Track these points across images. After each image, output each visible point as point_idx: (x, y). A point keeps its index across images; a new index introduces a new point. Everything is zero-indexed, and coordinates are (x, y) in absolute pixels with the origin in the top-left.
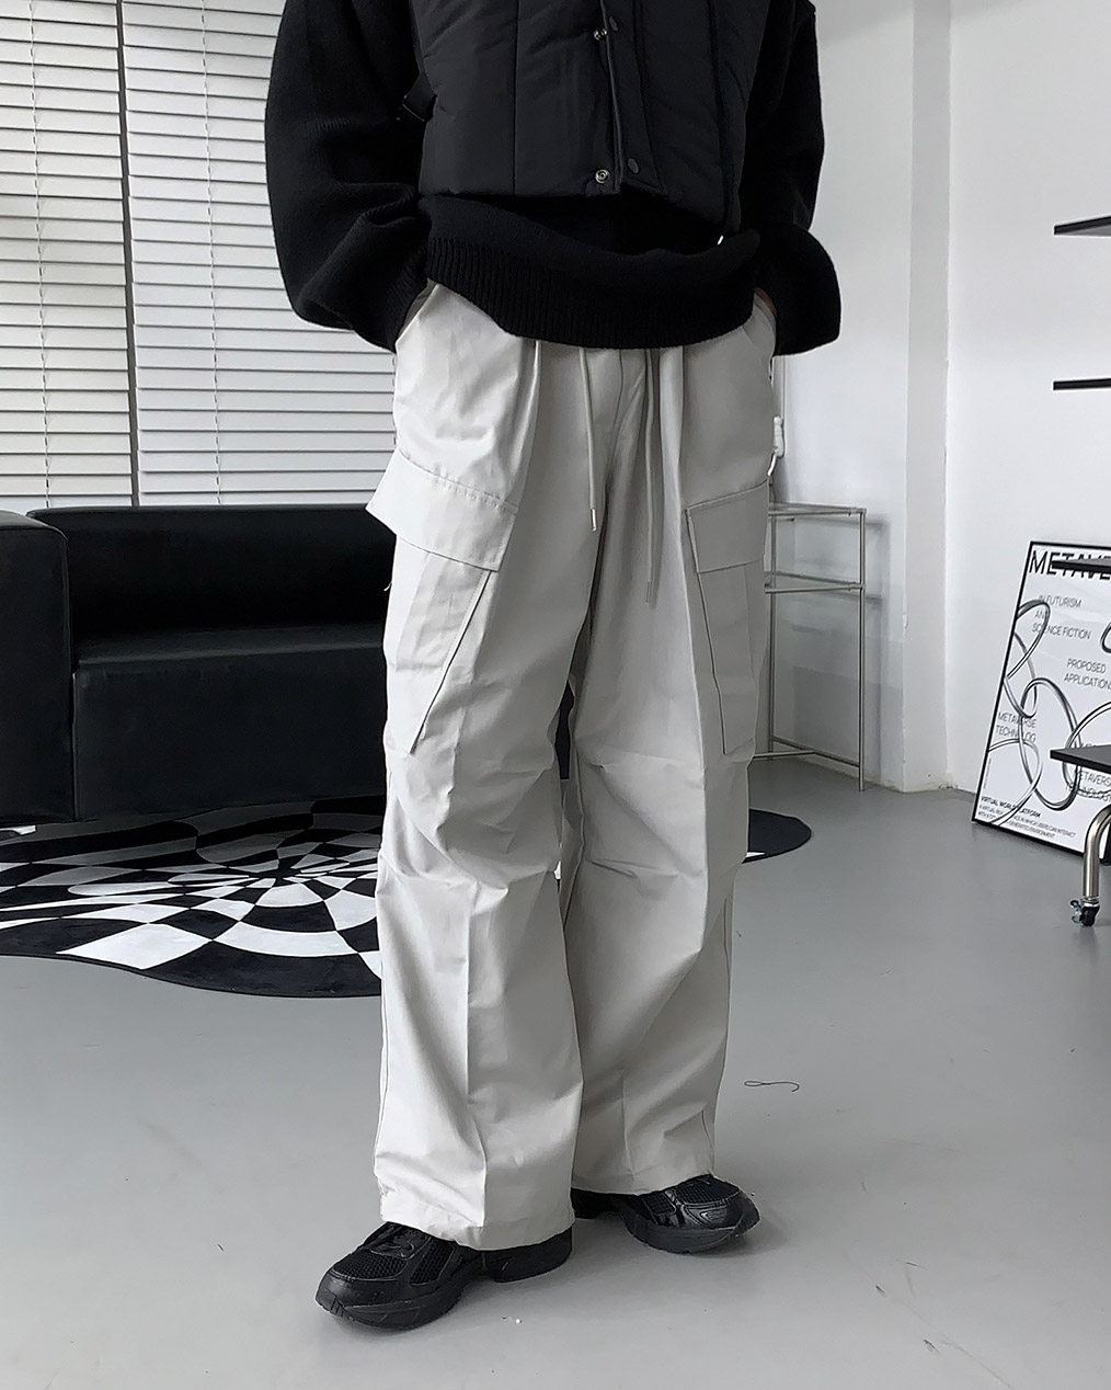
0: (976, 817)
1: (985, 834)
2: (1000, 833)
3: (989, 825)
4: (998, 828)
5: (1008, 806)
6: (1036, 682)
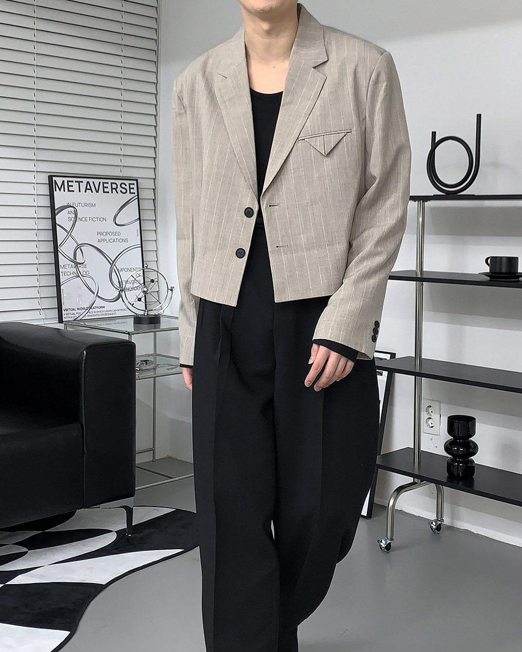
6: (79, 246)
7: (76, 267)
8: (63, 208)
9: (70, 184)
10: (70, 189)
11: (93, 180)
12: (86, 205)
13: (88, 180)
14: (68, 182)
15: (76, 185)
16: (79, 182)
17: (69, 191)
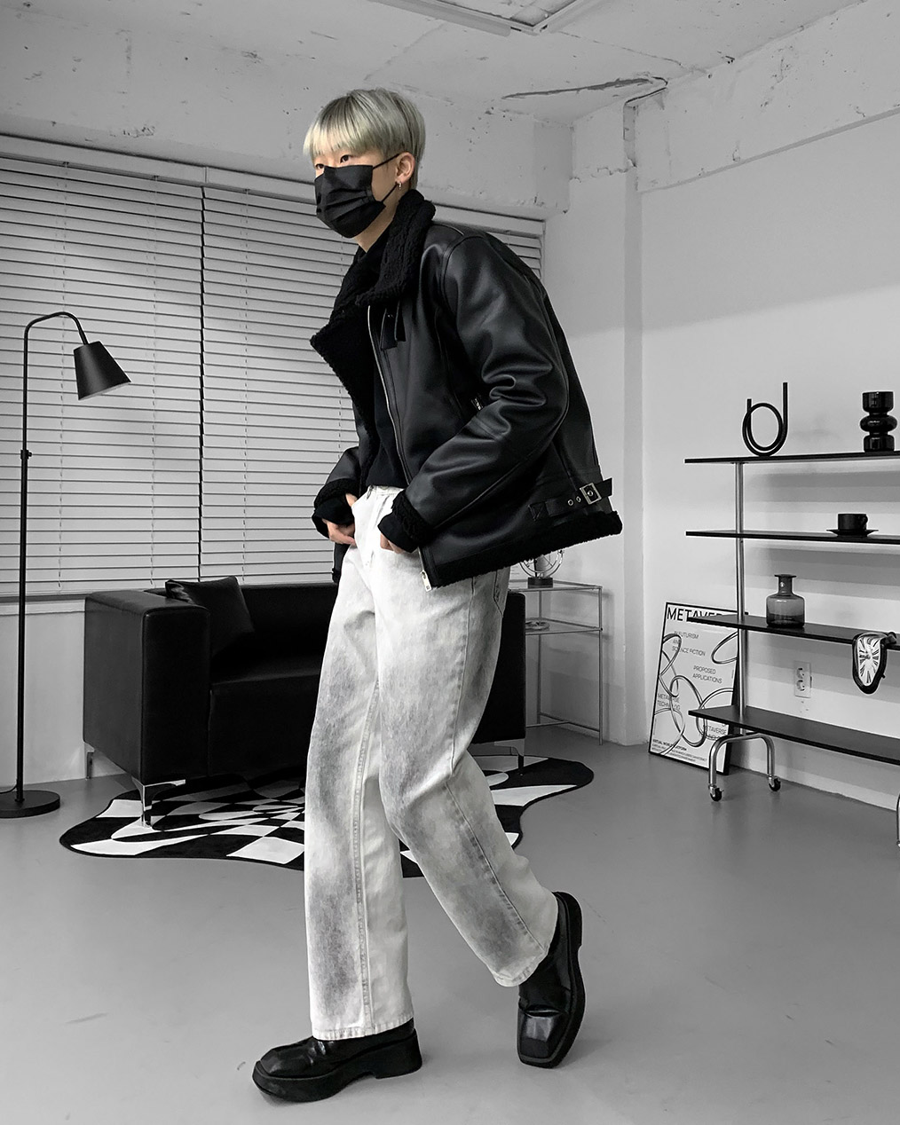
0: (652, 750)
2: (664, 759)
3: (659, 755)
4: (664, 756)
5: (668, 744)
6: (677, 677)
7: (670, 700)
8: (671, 636)
9: (681, 612)
10: (680, 617)
11: (701, 610)
12: (690, 635)
13: (696, 609)
14: (680, 610)
15: (685, 613)
16: (688, 611)
17: (678, 619)
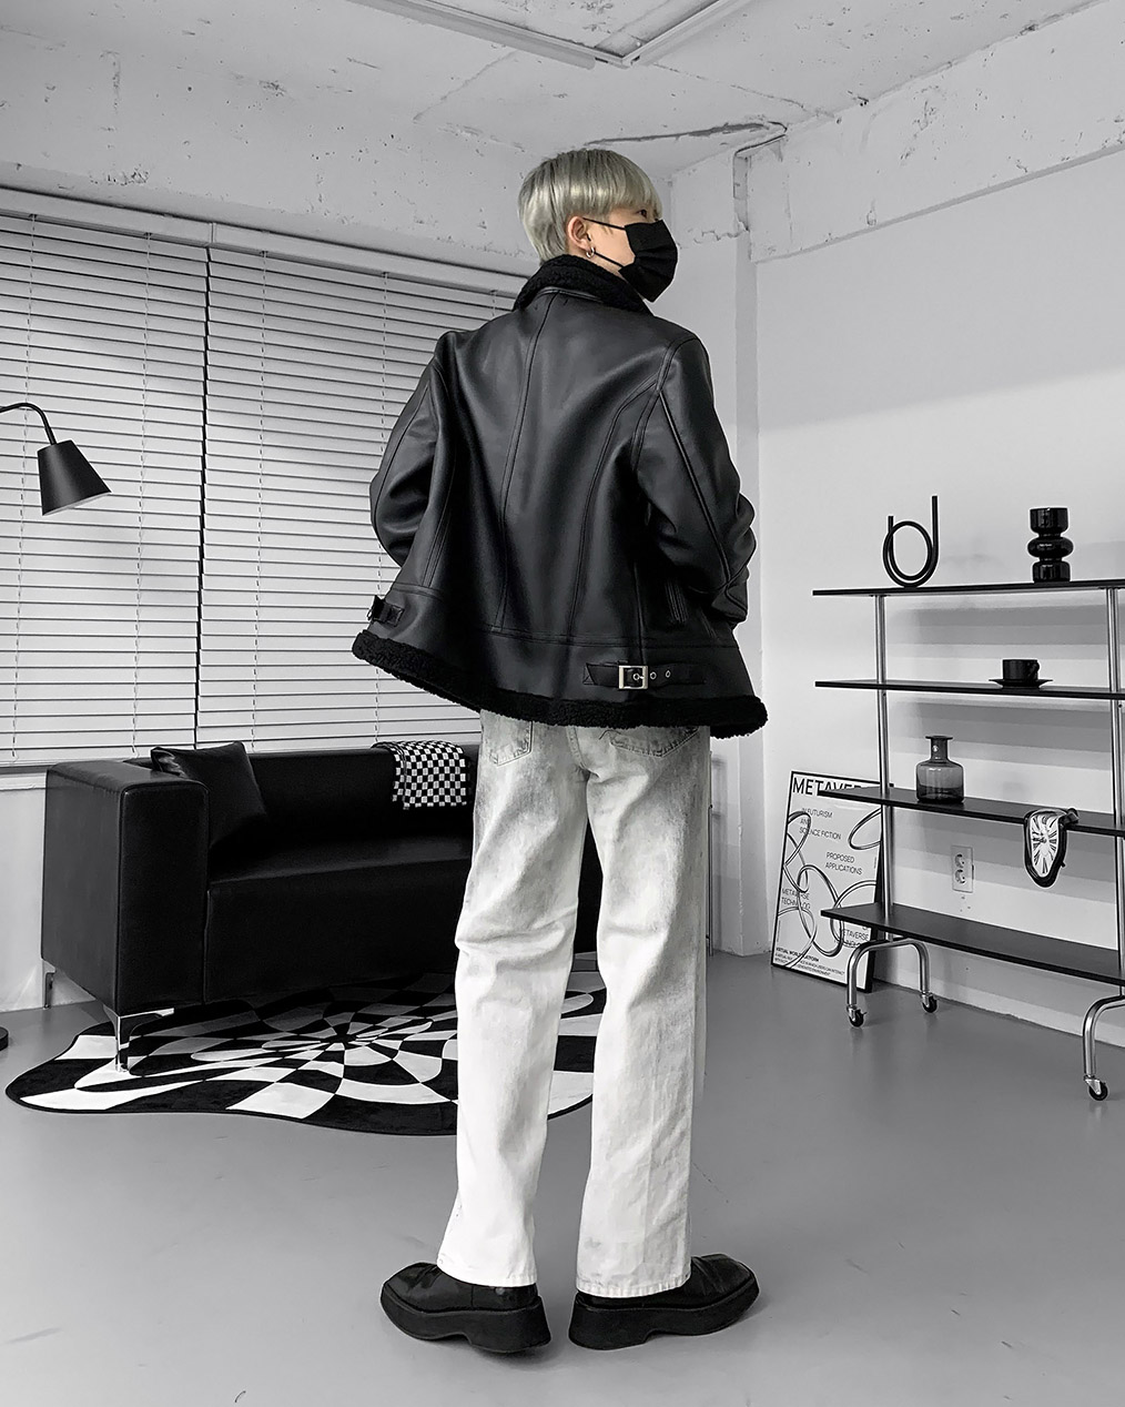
0: (774, 962)
1: (781, 973)
2: (790, 972)
3: (784, 967)
4: (790, 969)
5: (796, 954)
6: (805, 868)
7: (798, 896)
8: (798, 814)
9: (810, 784)
10: (809, 790)
11: (835, 781)
12: (821, 813)
14: (808, 780)
17: (807, 793)
